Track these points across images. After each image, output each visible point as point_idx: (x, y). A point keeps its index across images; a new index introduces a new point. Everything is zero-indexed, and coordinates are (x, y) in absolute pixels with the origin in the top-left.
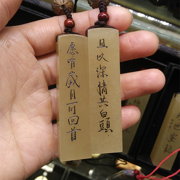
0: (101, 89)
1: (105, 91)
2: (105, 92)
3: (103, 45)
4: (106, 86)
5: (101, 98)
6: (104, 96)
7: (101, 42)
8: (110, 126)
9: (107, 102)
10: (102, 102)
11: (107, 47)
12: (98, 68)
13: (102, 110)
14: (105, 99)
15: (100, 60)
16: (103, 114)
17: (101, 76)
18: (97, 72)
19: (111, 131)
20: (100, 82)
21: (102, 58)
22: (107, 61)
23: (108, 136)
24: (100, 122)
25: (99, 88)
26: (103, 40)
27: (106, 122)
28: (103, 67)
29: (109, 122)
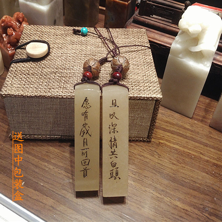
0: (112, 143)
1: (115, 145)
2: (116, 146)
3: (115, 104)
4: (116, 141)
5: (112, 151)
6: (114, 150)
7: (113, 102)
8: (119, 174)
9: (117, 155)
10: (112, 155)
11: (118, 107)
12: (110, 125)
13: (113, 161)
14: (115, 152)
15: (112, 118)
16: (113, 164)
17: (112, 132)
18: (109, 129)
19: (119, 178)
20: (111, 138)
21: (114, 116)
22: (118, 119)
23: (117, 182)
24: (111, 171)
25: (110, 142)
26: (115, 100)
27: (115, 171)
28: (115, 124)
29: (118, 171)
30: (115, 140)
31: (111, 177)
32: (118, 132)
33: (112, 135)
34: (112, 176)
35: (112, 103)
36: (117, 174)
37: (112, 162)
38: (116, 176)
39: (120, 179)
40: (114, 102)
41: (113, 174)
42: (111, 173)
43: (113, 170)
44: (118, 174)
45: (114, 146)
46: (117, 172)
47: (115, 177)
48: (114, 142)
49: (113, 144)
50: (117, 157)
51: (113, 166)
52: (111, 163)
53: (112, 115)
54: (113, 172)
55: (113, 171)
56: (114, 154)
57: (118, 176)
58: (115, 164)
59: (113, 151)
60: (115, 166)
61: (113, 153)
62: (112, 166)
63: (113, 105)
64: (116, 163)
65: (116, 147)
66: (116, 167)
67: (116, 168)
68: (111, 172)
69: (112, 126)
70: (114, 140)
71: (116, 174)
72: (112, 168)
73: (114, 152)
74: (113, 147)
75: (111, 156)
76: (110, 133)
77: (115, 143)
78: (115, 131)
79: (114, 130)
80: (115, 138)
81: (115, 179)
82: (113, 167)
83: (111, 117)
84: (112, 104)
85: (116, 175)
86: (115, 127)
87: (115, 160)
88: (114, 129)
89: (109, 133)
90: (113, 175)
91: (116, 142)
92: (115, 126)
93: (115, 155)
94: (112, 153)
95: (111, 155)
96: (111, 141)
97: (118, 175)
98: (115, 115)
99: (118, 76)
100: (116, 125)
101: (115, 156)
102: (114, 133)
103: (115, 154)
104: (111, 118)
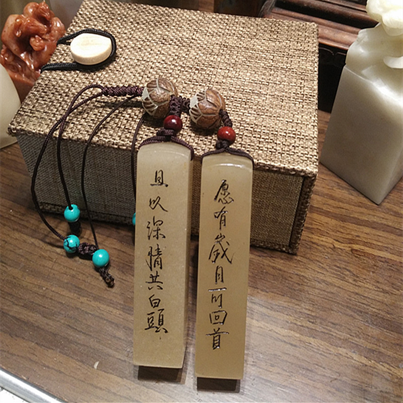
0: (154, 258)
1: (159, 263)
2: (160, 266)
3: (161, 181)
4: (161, 254)
5: (151, 275)
6: (157, 272)
7: (158, 177)
8: (164, 323)
9: (162, 283)
10: (153, 282)
11: (167, 186)
12: (149, 223)
13: (153, 295)
14: (158, 277)
15: (155, 207)
16: (154, 301)
17: (154, 236)
18: (148, 229)
19: (164, 331)
20: (152, 248)
21: (158, 205)
22: (166, 211)
23: (160, 338)
24: (149, 314)
25: (149, 257)
26: (161, 172)
27: (158, 317)
28: (159, 221)
29: (163, 315)
30: (158, 254)
31: (150, 327)
32: (164, 237)
33: (154, 243)
34: (151, 325)
35: (155, 178)
36: (161, 322)
37: (151, 297)
38: (158, 326)
39: (166, 332)
40: (159, 175)
41: (152, 320)
42: (149, 320)
43: (154, 313)
44: (163, 321)
45: (156, 265)
46: (161, 318)
47: (158, 328)
48: (157, 257)
49: (155, 261)
50: (162, 289)
51: (154, 305)
52: (150, 299)
53: (154, 201)
54: (153, 317)
55: (153, 315)
56: (157, 280)
57: (162, 326)
58: (158, 301)
59: (154, 275)
60: (157, 304)
61: (154, 279)
62: (152, 306)
63: (158, 182)
64: (160, 300)
65: (161, 268)
66: (160, 307)
67: (159, 310)
68: (150, 316)
69: (154, 224)
70: (156, 254)
71: (159, 322)
72: (152, 310)
73: (156, 277)
74: (155, 267)
75: (150, 286)
76: (149, 237)
77: (159, 260)
78: (159, 236)
79: (158, 233)
80: (158, 249)
81: (157, 331)
82: (154, 307)
83: (153, 206)
84: (154, 180)
85: (159, 324)
86: (160, 227)
87: (158, 294)
88: (158, 230)
89: (147, 238)
90: (153, 324)
91: (160, 256)
92: (160, 225)
93: (158, 284)
94: (151, 279)
95: (149, 283)
96: (150, 254)
97: (162, 324)
98: (159, 203)
99: (174, 123)
100: (162, 222)
101: (158, 286)
102: (157, 238)
103: (158, 282)
104: (153, 209)
